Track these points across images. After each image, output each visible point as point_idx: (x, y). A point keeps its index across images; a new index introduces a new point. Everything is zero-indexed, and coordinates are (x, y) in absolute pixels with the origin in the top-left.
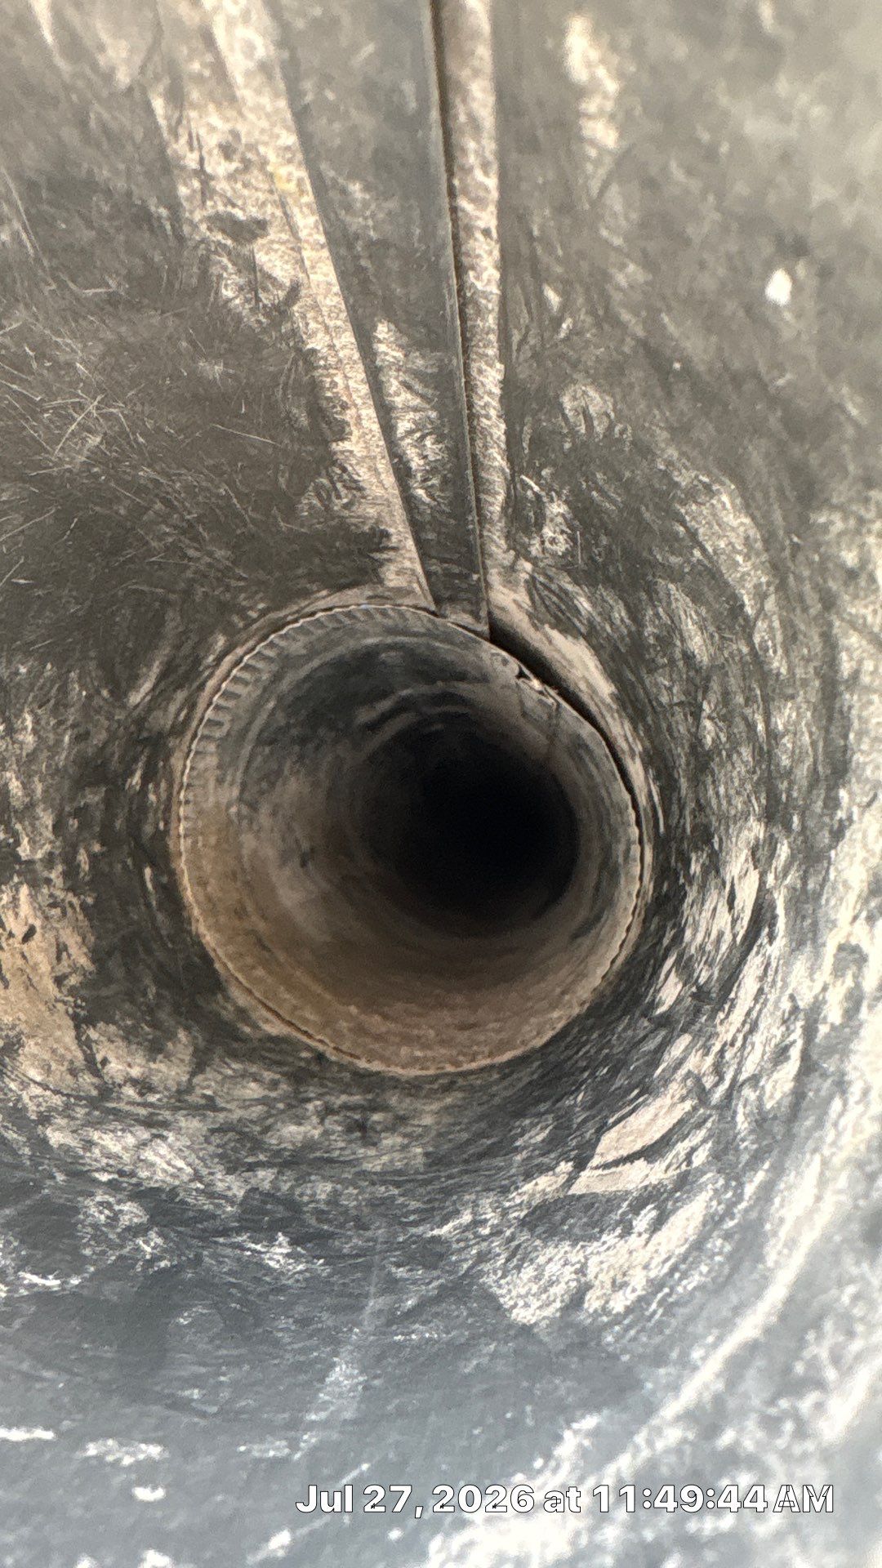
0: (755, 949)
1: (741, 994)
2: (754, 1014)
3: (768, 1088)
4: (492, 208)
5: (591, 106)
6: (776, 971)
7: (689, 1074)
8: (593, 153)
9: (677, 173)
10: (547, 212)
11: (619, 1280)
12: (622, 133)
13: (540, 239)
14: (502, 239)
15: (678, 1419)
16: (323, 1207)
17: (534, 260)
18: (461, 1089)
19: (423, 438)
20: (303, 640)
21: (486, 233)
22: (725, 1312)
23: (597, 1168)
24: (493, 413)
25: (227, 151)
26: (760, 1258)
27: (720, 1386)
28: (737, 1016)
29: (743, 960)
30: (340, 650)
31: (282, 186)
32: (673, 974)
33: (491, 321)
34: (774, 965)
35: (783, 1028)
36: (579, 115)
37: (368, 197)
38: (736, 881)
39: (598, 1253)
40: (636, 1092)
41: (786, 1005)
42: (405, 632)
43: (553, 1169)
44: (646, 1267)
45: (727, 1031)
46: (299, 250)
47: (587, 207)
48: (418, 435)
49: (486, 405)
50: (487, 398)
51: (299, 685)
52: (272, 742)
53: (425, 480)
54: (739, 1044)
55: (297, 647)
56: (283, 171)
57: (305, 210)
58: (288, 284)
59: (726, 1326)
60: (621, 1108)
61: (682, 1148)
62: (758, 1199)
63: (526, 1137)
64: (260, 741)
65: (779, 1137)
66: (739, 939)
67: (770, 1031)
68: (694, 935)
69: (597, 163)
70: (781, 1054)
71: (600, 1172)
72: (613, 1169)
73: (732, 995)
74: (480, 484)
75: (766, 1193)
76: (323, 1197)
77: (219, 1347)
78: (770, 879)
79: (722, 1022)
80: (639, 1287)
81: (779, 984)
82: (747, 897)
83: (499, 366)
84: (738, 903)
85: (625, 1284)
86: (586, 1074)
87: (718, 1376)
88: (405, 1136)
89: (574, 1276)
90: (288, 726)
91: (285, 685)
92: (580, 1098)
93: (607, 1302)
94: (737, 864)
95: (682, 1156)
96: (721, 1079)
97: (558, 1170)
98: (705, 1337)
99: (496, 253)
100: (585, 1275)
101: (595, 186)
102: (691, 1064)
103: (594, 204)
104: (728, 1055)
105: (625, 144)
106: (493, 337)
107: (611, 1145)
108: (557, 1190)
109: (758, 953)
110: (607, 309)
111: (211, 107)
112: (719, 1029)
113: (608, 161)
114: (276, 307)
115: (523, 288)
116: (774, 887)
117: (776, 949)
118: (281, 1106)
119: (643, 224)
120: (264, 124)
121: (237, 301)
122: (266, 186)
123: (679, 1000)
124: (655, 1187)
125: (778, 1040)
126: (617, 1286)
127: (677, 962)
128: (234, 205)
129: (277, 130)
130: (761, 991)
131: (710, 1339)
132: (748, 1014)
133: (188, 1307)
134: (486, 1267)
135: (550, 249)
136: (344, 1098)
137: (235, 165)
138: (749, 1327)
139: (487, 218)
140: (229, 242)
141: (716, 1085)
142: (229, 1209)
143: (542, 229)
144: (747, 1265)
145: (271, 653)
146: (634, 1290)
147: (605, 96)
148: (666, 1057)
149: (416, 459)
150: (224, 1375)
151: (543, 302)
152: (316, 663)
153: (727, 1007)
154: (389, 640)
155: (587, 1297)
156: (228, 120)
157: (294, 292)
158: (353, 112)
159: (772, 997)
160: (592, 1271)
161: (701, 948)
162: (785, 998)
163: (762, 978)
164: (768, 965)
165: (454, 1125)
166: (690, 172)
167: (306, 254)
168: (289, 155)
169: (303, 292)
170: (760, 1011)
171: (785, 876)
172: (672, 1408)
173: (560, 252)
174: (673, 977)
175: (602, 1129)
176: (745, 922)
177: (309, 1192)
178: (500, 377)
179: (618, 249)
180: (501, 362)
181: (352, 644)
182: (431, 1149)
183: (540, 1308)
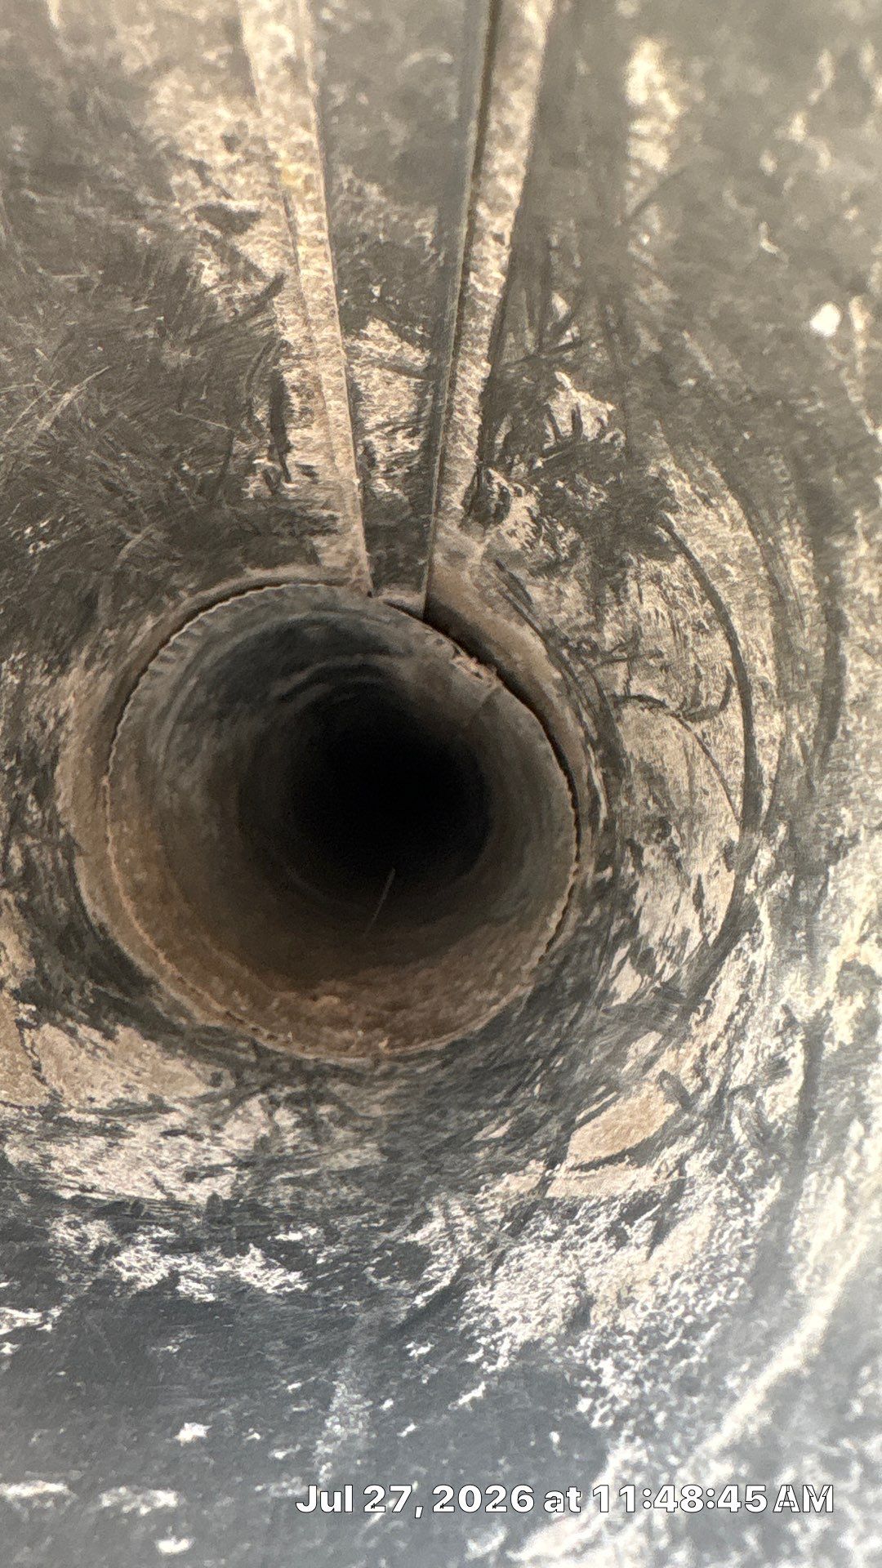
0: (733, 953)
1: (720, 994)
2: (738, 1019)
3: (767, 1100)
4: (511, 215)
5: (641, 127)
6: (763, 980)
7: (664, 1075)
8: (636, 172)
9: (730, 200)
10: (572, 224)
11: (624, 1295)
12: (674, 156)
13: (557, 249)
14: (513, 244)
15: (725, 1453)
16: (288, 1212)
17: (547, 268)
18: (403, 1076)
19: (394, 431)
20: (228, 618)
21: (498, 238)
22: (757, 1339)
23: (573, 1169)
24: (469, 408)
25: (230, 143)
26: (788, 1284)
27: (766, 1418)
28: (718, 1020)
29: (718, 962)
30: (264, 626)
31: (286, 182)
32: (627, 965)
33: (486, 322)
34: (760, 972)
35: (778, 1040)
36: (627, 134)
37: (384, 200)
38: (704, 880)
39: (594, 1264)
40: (601, 1089)
41: (778, 1016)
42: (333, 609)
43: (523, 1168)
44: (653, 1283)
45: (706, 1035)
46: (294, 245)
47: (619, 223)
48: (389, 428)
49: (464, 401)
50: (465, 394)
51: (220, 661)
52: (191, 719)
53: (389, 470)
54: (723, 1049)
55: (222, 625)
56: (292, 168)
57: (309, 207)
58: (272, 276)
59: (762, 1353)
60: (588, 1105)
61: (670, 1154)
62: (773, 1219)
63: (484, 1131)
64: (179, 720)
65: (788, 1155)
66: (711, 940)
67: (760, 1041)
68: (654, 926)
69: (640, 182)
70: (777, 1068)
71: (577, 1173)
72: (592, 1172)
73: (708, 997)
74: (445, 477)
75: (782, 1212)
76: (286, 1202)
77: (212, 1376)
78: (750, 885)
79: (697, 1024)
80: (649, 1305)
81: (768, 994)
82: (719, 899)
83: (485, 364)
84: (709, 901)
85: (632, 1300)
86: (539, 1063)
87: (762, 1407)
88: (356, 1130)
89: (572, 1290)
90: (208, 702)
91: (208, 661)
92: (537, 1090)
93: (615, 1319)
94: (704, 862)
95: (671, 1163)
96: (706, 1085)
97: (528, 1169)
98: (739, 1365)
99: (505, 258)
100: (584, 1288)
101: (632, 204)
102: (666, 1062)
103: (627, 222)
104: (711, 1061)
105: (676, 168)
106: (485, 337)
107: (583, 1144)
108: (532, 1192)
109: (737, 958)
110: (620, 322)
111: (220, 99)
112: (695, 1031)
113: (653, 182)
114: (256, 299)
115: (529, 295)
116: (755, 893)
117: (762, 953)
118: (226, 1102)
119: (678, 246)
120: (280, 120)
121: (215, 292)
122: (267, 180)
123: (638, 996)
124: (645, 1195)
125: (772, 1051)
126: (624, 1302)
127: (632, 954)
128: (228, 196)
129: (293, 127)
130: (744, 998)
131: (745, 1368)
132: (731, 1018)
133: (174, 1333)
134: (473, 1276)
135: (567, 257)
136: (287, 1090)
137: (236, 157)
138: (789, 1357)
139: (503, 224)
140: (217, 233)
141: (700, 1090)
142: (196, 1220)
143: (562, 240)
144: (772, 1289)
145: (197, 632)
146: (644, 1309)
147: (663, 119)
148: (631, 1051)
149: (383, 451)
150: (224, 1406)
151: (548, 309)
152: (238, 640)
153: (702, 1008)
154: (316, 616)
155: (592, 1313)
156: (235, 111)
157: (277, 284)
158: (386, 117)
159: (760, 1006)
160: (591, 1284)
161: (663, 943)
162: (777, 1009)
163: (745, 984)
164: (751, 972)
165: (403, 1116)
166: (745, 200)
167: (301, 250)
168: (300, 153)
169: (288, 284)
170: (746, 1018)
171: (769, 883)
172: (716, 1441)
173: (577, 262)
174: (628, 968)
175: (569, 1127)
176: (719, 922)
177: (271, 1196)
178: (483, 375)
179: (645, 266)
180: (488, 361)
181: (277, 619)
182: (385, 1145)
183: (542, 1323)
